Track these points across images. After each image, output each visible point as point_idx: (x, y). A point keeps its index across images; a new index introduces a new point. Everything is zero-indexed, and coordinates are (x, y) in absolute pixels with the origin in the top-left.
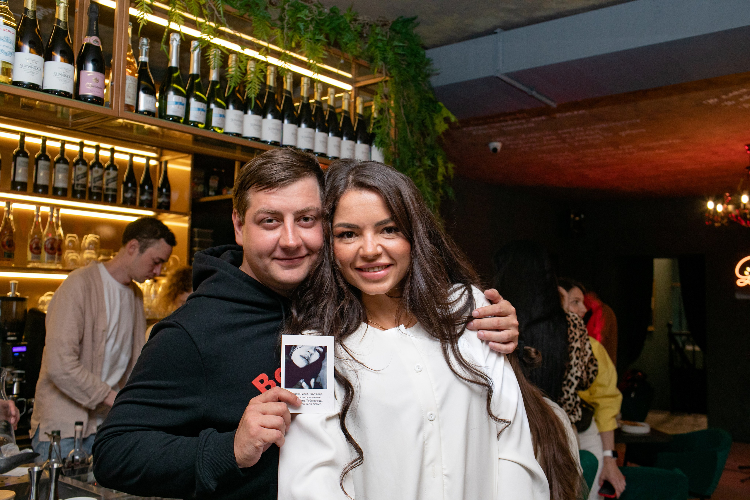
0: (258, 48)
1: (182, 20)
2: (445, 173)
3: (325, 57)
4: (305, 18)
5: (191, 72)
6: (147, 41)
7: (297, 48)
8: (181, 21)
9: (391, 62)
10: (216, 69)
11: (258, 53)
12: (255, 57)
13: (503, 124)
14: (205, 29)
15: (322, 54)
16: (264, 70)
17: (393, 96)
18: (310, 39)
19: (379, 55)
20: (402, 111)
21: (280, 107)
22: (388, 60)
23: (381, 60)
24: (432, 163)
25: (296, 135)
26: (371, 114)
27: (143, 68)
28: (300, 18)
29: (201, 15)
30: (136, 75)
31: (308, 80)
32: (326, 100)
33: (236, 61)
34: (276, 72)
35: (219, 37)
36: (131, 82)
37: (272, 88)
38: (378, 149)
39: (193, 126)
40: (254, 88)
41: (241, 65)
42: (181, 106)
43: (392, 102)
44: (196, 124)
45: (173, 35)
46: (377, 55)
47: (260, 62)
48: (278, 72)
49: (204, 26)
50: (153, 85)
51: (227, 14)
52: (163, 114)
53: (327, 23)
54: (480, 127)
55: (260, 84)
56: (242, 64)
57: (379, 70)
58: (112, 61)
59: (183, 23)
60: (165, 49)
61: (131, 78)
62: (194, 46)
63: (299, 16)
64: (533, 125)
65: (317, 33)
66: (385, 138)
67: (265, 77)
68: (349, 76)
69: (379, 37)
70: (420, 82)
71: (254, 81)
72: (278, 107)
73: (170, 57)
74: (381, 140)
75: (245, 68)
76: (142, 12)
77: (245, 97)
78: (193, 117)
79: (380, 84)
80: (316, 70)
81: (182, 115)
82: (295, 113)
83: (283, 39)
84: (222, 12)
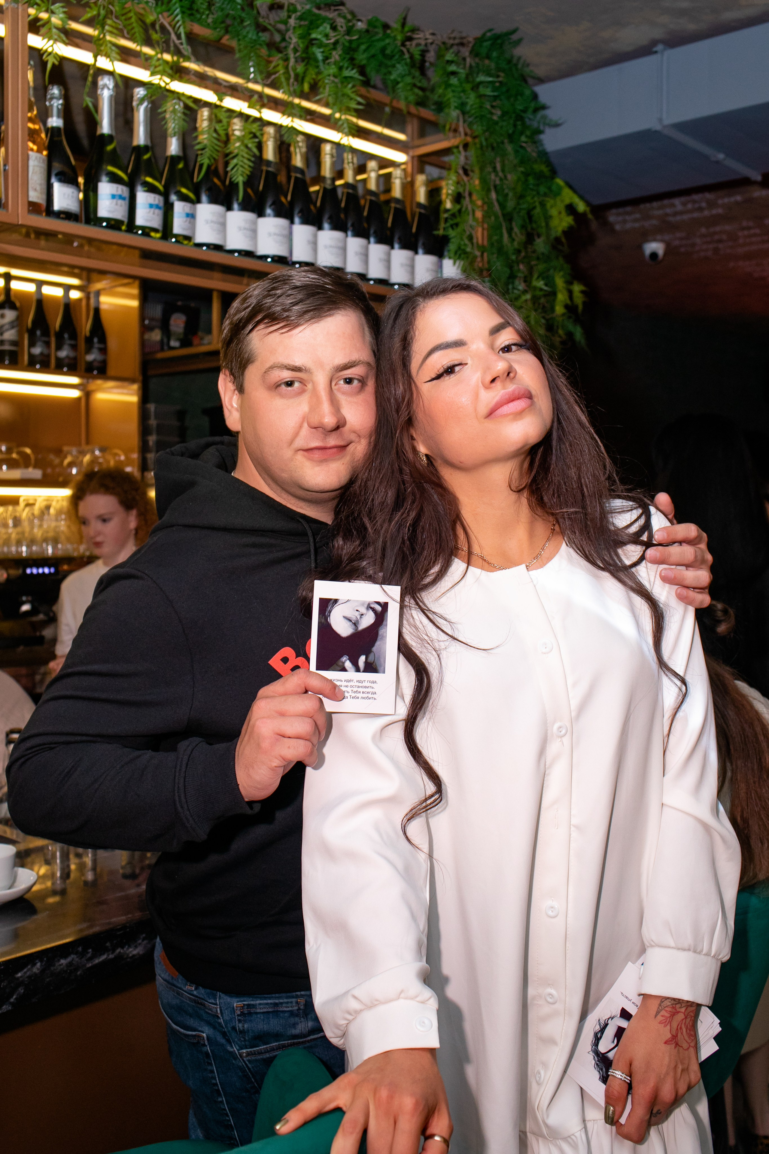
0: (247, 95)
1: (118, 53)
2: (569, 302)
3: (360, 107)
4: (324, 40)
5: (135, 143)
6: (60, 91)
7: (312, 93)
8: (114, 55)
9: (473, 112)
10: (177, 134)
11: (246, 104)
12: (242, 111)
13: (668, 211)
14: (156, 67)
15: (355, 102)
16: (258, 134)
17: (477, 170)
18: (335, 76)
19: (452, 100)
20: (493, 195)
21: (286, 198)
22: (468, 108)
23: (456, 108)
24: (546, 285)
25: (314, 244)
26: (440, 202)
27: (56, 139)
28: (316, 39)
29: (148, 42)
30: (45, 153)
31: (332, 148)
32: (364, 181)
33: (210, 119)
34: (278, 136)
35: (181, 79)
36: (36, 163)
37: (272, 165)
38: (454, 263)
39: (142, 234)
40: (242, 166)
41: (218, 127)
42: (120, 202)
43: (477, 182)
44: (147, 231)
45: (102, 79)
46: (449, 99)
47: (251, 119)
48: (281, 136)
49: (154, 62)
50: (73, 169)
51: (191, 38)
52: (92, 216)
53: (363, 47)
54: (627, 218)
55: (253, 159)
56: (220, 125)
57: (453, 127)
58: (3, 127)
59: (118, 57)
60: (90, 105)
61: (36, 158)
62: (139, 96)
63: (314, 36)
64: (720, 211)
65: (346, 65)
66: (465, 245)
67: (260, 146)
68: (401, 137)
69: (453, 68)
70: (524, 145)
71: (241, 153)
72: (283, 199)
73: (98, 118)
74: (459, 248)
75: (224, 132)
76: (51, 42)
77: (227, 182)
78: (140, 220)
79: (455, 150)
80: (346, 130)
81: (123, 216)
82: (312, 207)
83: (288, 79)
84: (183, 36)
